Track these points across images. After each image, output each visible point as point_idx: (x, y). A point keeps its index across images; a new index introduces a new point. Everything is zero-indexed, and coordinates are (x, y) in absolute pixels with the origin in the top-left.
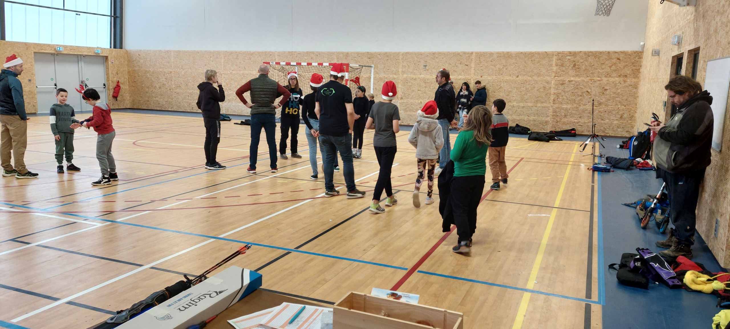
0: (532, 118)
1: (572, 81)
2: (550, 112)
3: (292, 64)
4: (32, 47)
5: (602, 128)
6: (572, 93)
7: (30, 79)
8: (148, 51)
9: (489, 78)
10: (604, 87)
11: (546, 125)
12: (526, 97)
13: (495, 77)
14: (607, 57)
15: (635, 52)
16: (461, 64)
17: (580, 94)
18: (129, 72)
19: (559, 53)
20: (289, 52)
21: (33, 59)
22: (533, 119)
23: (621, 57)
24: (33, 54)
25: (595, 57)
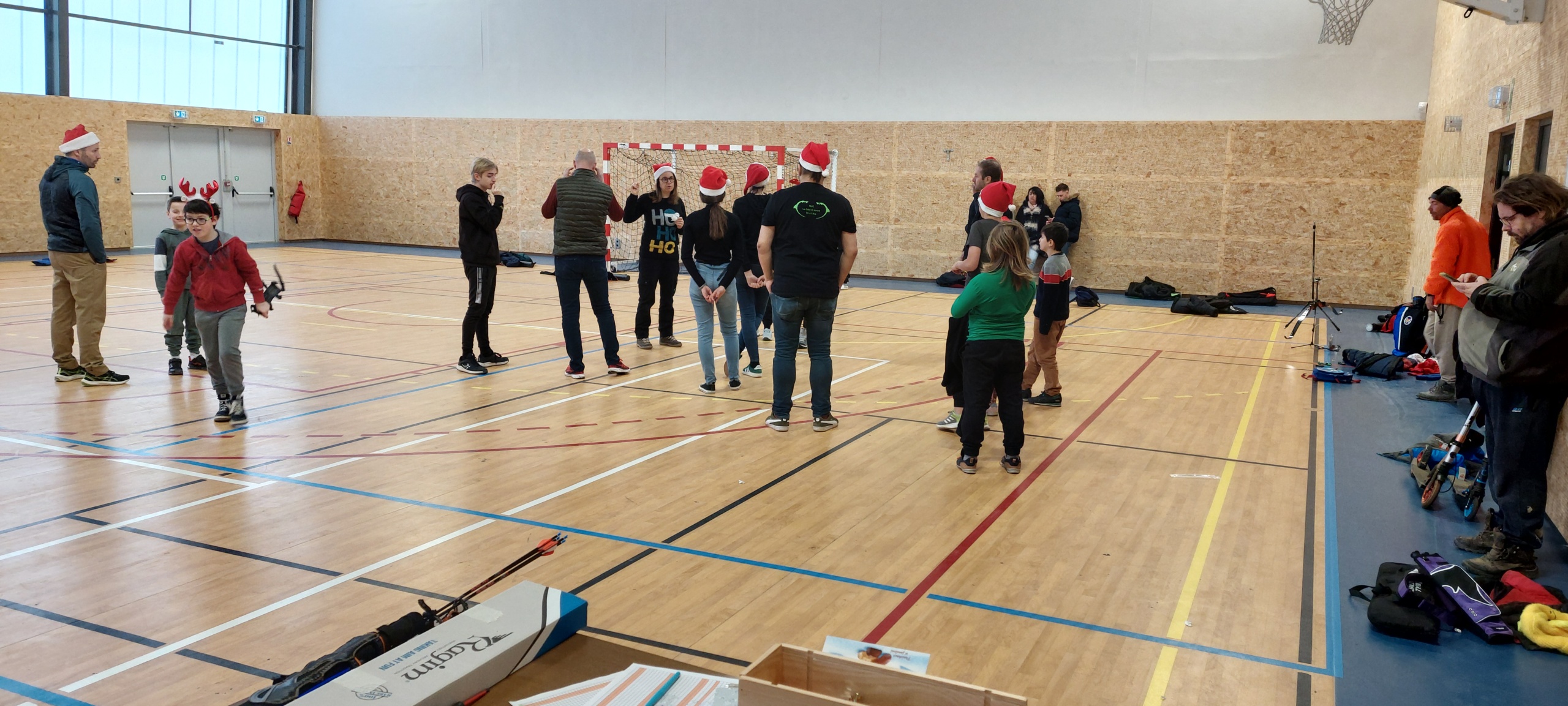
0: (1178, 265)
1: (1268, 185)
2: (1220, 252)
3: (664, 146)
4: (124, 111)
5: (1334, 287)
6: (1268, 210)
7: (118, 177)
8: (363, 118)
9: (1086, 179)
10: (1337, 199)
11: (1211, 279)
12: (1167, 219)
13: (1100, 175)
14: (1344, 134)
15: (1407, 124)
16: (1025, 147)
17: (1285, 212)
18: (323, 163)
19: (1239, 125)
20: (658, 122)
21: (125, 136)
22: (1183, 266)
23: (1376, 133)
24: (125, 125)
25: (1318, 133)
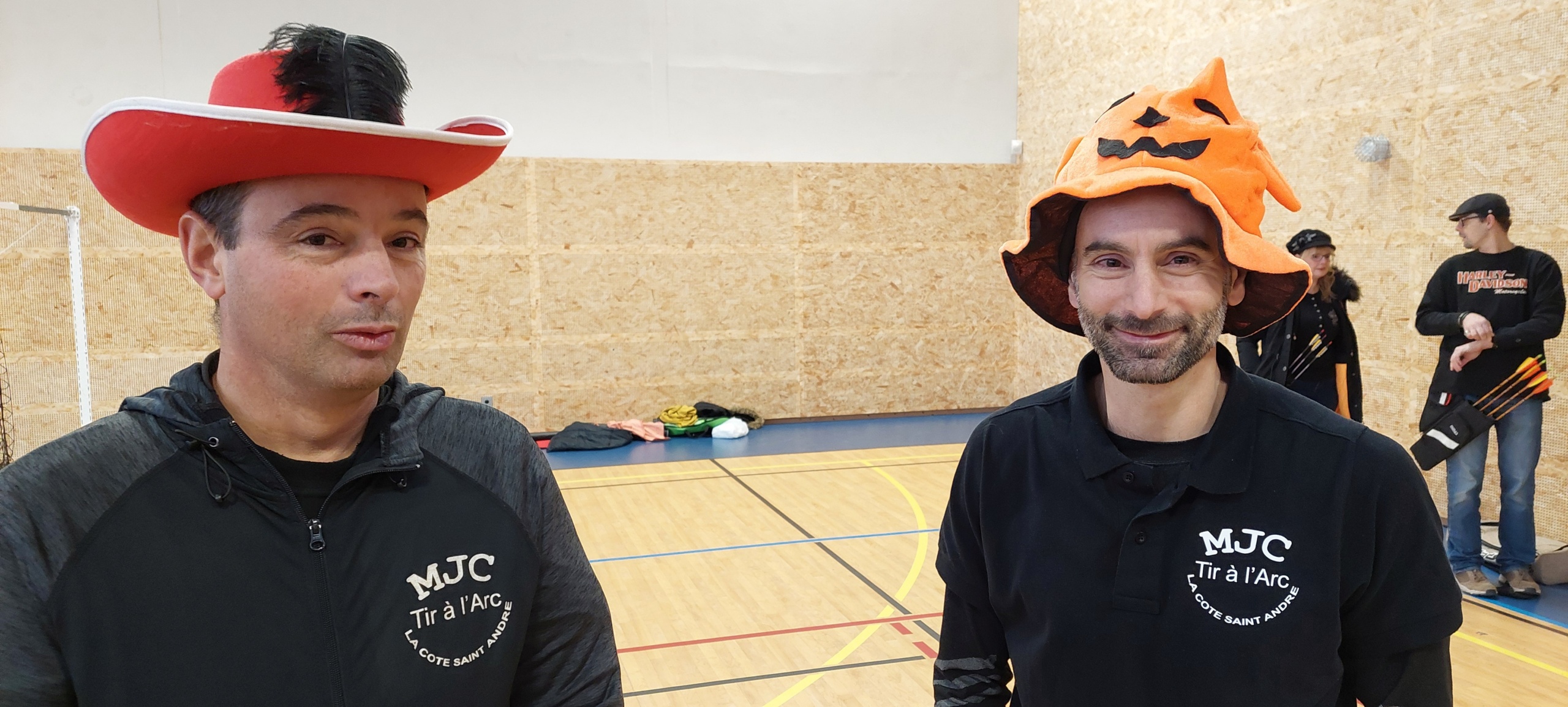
1: (850, 254)
6: (854, 290)
9: (595, 252)
10: (932, 270)
11: (791, 393)
12: (723, 311)
13: (615, 247)
14: (933, 182)
15: (1001, 168)
16: (483, 201)
17: (873, 291)
19: (807, 168)
23: (969, 180)
25: (904, 181)
